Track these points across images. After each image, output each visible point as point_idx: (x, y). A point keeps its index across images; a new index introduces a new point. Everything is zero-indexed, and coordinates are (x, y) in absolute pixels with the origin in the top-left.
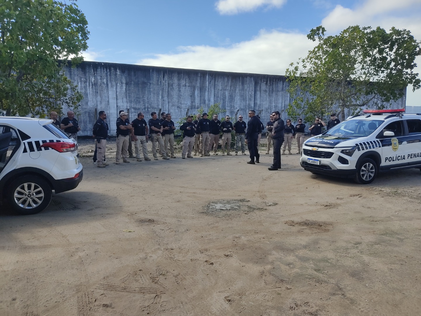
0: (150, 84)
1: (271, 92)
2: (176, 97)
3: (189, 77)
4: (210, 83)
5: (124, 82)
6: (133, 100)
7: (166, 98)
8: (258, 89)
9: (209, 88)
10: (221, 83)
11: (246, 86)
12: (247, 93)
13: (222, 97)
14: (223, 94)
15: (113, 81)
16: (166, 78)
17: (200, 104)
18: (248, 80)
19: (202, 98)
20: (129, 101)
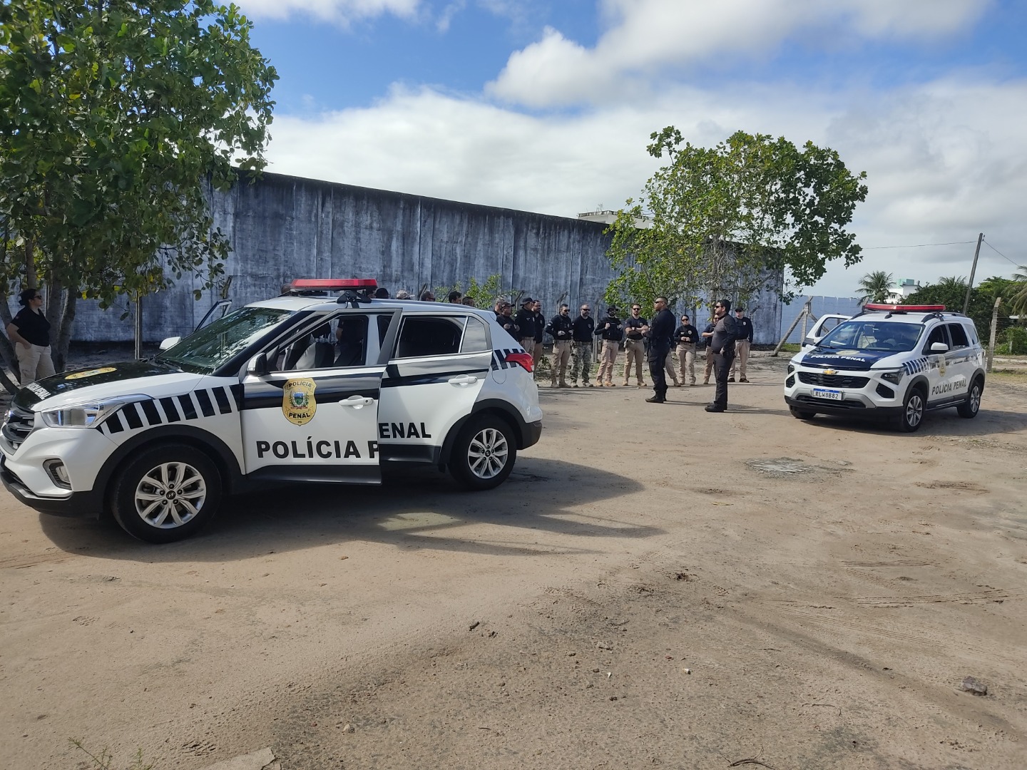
0: (293, 219)
1: (546, 253)
2: (350, 253)
3: (378, 209)
4: (423, 224)
5: (230, 210)
6: (250, 254)
7: (327, 255)
8: (522, 244)
9: (422, 236)
10: (446, 226)
11: (497, 235)
12: (500, 251)
13: (447, 258)
14: (450, 251)
16: (329, 206)
17: (402, 272)
18: (502, 224)
19: (406, 258)
20: (241, 257)
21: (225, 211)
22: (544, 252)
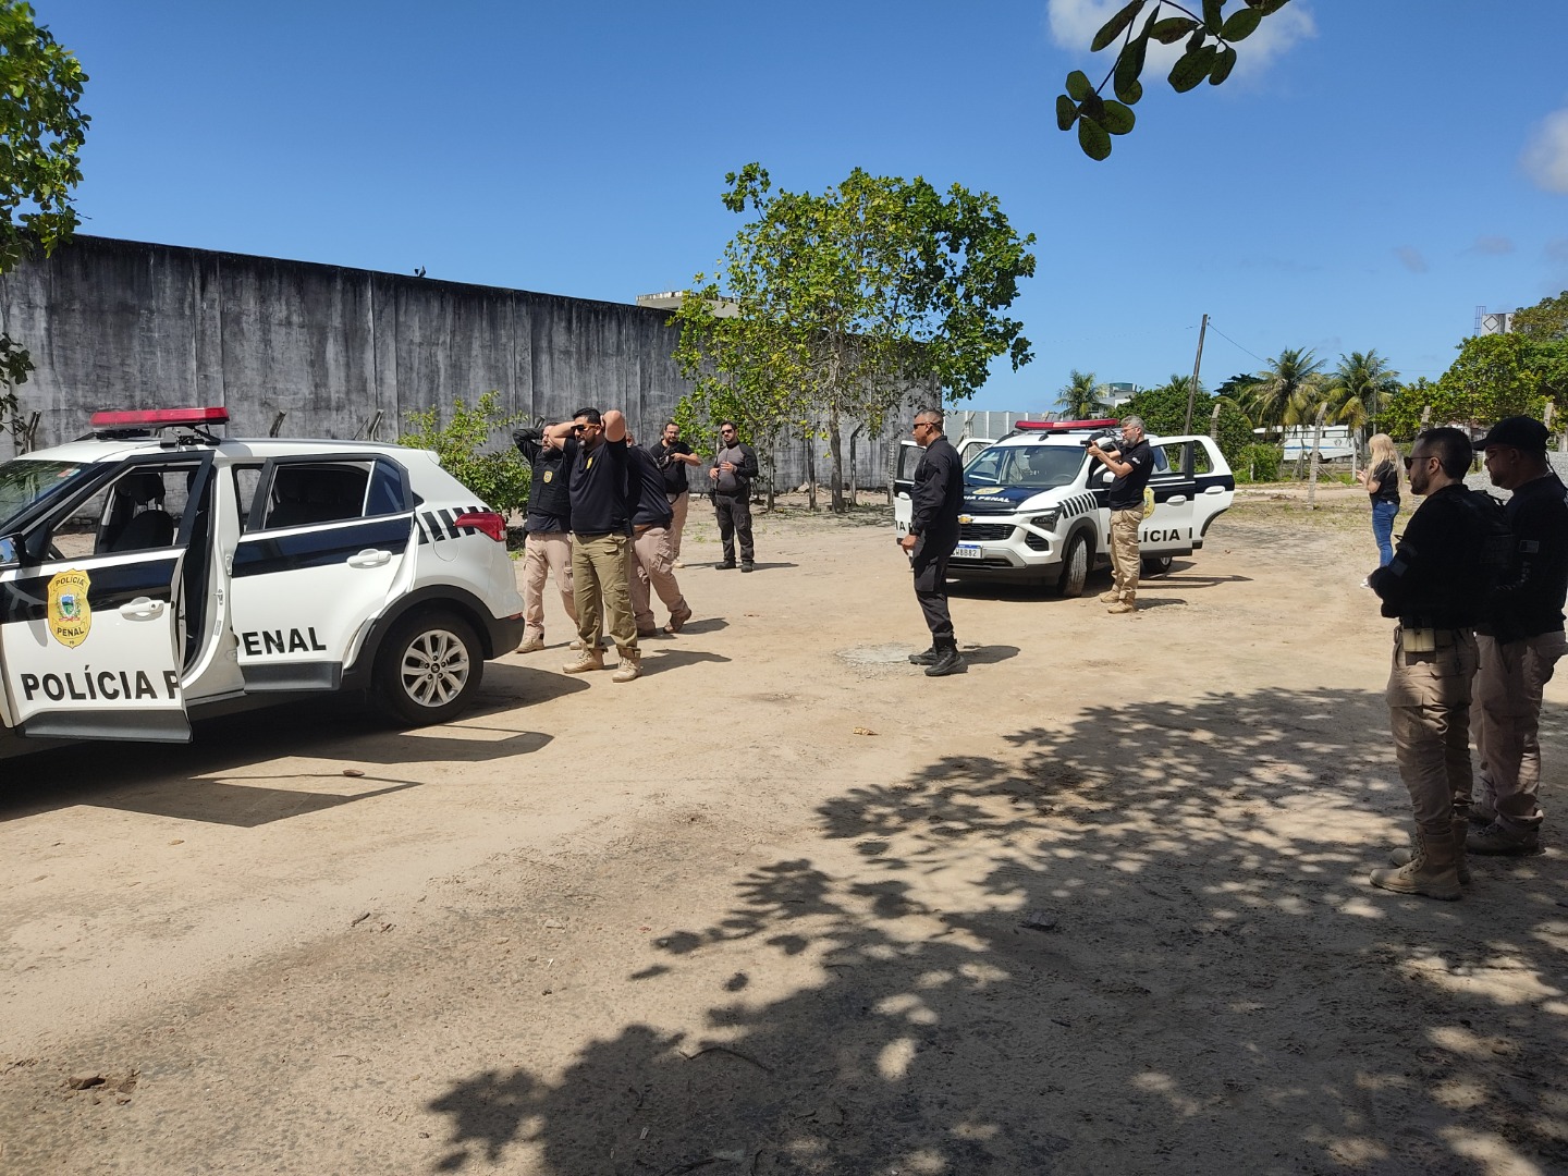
0: (151, 312)
1: (584, 358)
2: (255, 366)
3: (299, 293)
4: (378, 317)
5: (38, 302)
6: (81, 374)
7: (214, 370)
8: (544, 344)
9: (378, 335)
10: (417, 319)
11: (503, 332)
12: (509, 357)
13: (423, 370)
14: (427, 358)
16: (214, 291)
17: (348, 393)
18: (509, 315)
19: (353, 370)
20: (64, 377)
21: (29, 303)
22: (580, 357)
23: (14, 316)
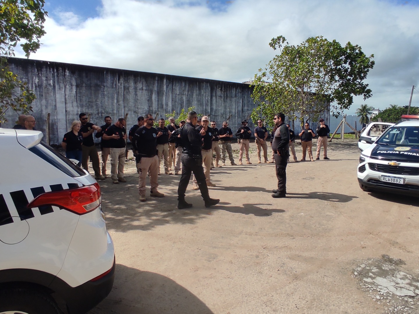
0: (104, 86)
1: (225, 98)
2: (132, 101)
3: (145, 81)
4: (167, 87)
5: (74, 84)
6: (84, 104)
7: (121, 102)
8: (214, 94)
9: (167, 92)
10: (178, 87)
11: (202, 91)
12: (204, 98)
13: (179, 102)
14: (180, 99)
15: (61, 83)
16: (122, 80)
17: (158, 108)
18: (204, 86)
19: (159, 102)
20: (80, 105)
22: (224, 98)
23: (67, 88)
